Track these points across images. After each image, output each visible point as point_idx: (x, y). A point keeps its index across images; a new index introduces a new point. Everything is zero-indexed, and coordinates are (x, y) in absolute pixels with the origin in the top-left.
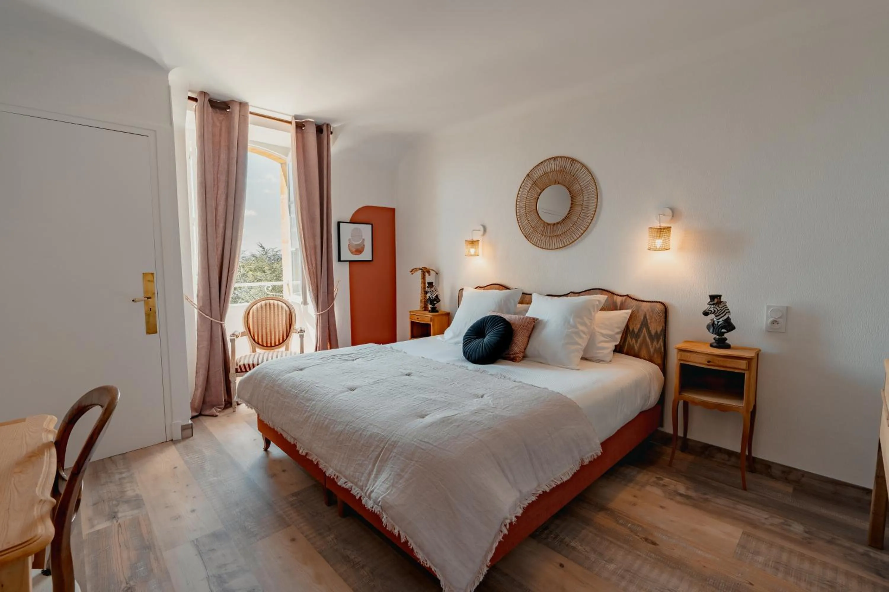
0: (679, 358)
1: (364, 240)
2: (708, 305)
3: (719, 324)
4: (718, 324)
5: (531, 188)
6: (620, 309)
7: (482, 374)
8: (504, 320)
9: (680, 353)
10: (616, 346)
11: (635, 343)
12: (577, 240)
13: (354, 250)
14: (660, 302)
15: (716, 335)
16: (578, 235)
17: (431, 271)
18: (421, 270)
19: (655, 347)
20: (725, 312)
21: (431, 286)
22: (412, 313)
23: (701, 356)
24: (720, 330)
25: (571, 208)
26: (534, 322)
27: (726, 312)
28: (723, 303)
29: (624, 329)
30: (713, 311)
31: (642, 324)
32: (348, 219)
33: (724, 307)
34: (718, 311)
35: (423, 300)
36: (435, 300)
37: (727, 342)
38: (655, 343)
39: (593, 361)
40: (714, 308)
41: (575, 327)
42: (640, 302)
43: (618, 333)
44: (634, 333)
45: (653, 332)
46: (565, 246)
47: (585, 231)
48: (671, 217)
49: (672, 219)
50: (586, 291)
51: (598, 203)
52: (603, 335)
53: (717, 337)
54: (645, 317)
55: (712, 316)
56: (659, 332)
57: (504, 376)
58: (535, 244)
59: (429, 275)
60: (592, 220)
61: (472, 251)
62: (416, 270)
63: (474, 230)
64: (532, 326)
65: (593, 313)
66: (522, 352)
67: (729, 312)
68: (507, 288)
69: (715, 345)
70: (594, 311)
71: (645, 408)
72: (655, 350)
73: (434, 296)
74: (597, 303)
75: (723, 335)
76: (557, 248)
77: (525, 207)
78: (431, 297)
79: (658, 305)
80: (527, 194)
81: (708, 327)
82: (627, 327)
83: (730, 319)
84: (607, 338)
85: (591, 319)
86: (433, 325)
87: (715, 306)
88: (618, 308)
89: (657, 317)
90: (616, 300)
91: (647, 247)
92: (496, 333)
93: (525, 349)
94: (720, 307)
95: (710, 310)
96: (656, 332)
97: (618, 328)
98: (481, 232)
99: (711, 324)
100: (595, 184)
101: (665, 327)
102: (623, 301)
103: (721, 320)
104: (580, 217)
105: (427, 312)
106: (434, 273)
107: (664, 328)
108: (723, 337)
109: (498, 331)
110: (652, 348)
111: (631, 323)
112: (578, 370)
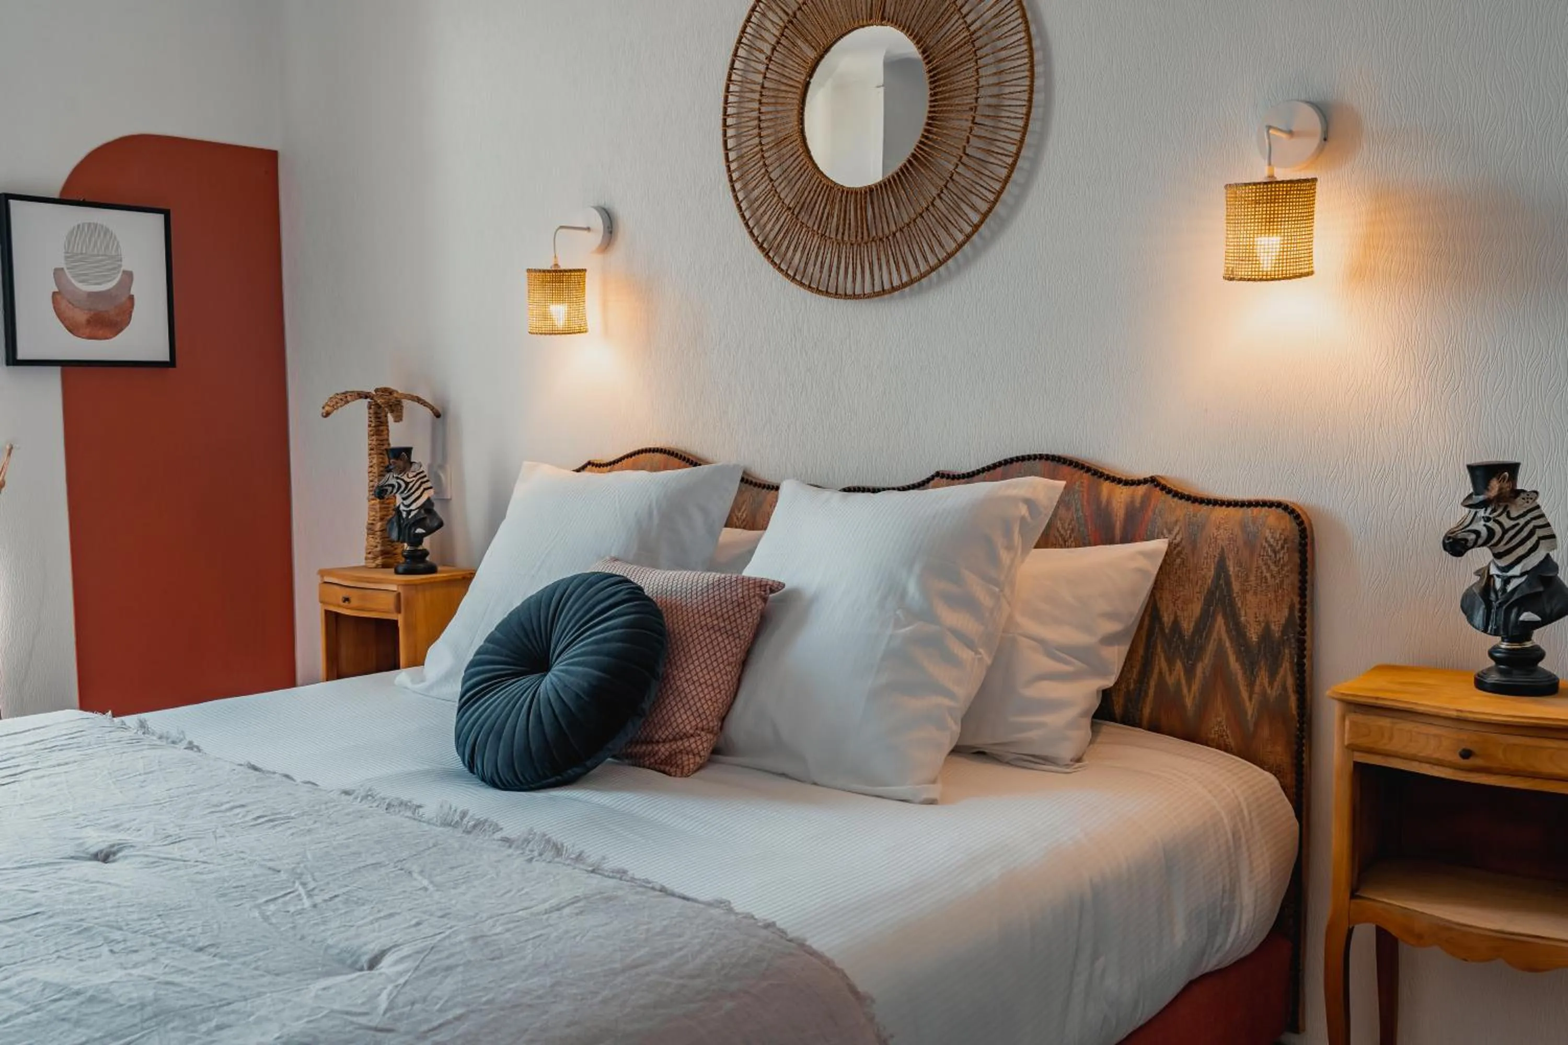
0: (1346, 743)
1: (129, 276)
2: (1467, 510)
3: (1510, 588)
4: (1504, 589)
5: (778, 43)
6: (1125, 540)
7: (471, 836)
8: (636, 592)
9: (1353, 717)
10: (1106, 694)
11: (1183, 682)
12: (958, 254)
13: (81, 317)
14: (1279, 505)
15: (1499, 639)
16: (961, 231)
17: (406, 403)
18: (365, 402)
19: (1264, 693)
20: (1534, 539)
21: (400, 463)
22: (327, 579)
23: (1434, 730)
24: (1513, 616)
25: (932, 120)
26: (765, 600)
27: (1540, 538)
28: (1522, 495)
29: (1140, 627)
30: (1484, 532)
31: (1208, 602)
32: (55, 185)
33: (1528, 517)
34: (1505, 531)
35: (378, 526)
36: (418, 522)
37: (1541, 665)
38: (1263, 677)
39: (1008, 763)
40: (1488, 519)
41: (928, 616)
42: (1204, 508)
43: (1109, 640)
44: (1181, 636)
45: (1253, 635)
46: (912, 282)
47: (985, 216)
48: (1315, 142)
49: (1320, 150)
50: (1000, 464)
51: (1035, 96)
52: (1050, 650)
53: (1504, 646)
54: (1221, 567)
55: (1481, 557)
56: (1276, 629)
57: (555, 845)
58: (791, 273)
59: (398, 419)
60: (1013, 166)
61: (559, 312)
62: (345, 398)
63: (562, 227)
64: (753, 618)
65: (1005, 557)
66: (710, 731)
67: (1553, 536)
68: (689, 460)
69: (1494, 678)
70: (1010, 547)
71: (1211, 964)
72: (1264, 705)
73: (413, 507)
74: (1023, 510)
75: (1529, 638)
76: (884, 292)
77: (756, 123)
78: (402, 508)
79: (1272, 517)
80: (762, 68)
81: (1467, 608)
82: (1152, 610)
83: (1556, 568)
84: (1066, 663)
85: (996, 583)
86: (410, 627)
87: (1494, 511)
88: (1118, 532)
89: (1268, 568)
90: (1109, 502)
91: (1222, 272)
92: (589, 648)
93: (723, 719)
94: (1514, 514)
95: (1470, 528)
96: (1266, 634)
97: (1112, 616)
98: (596, 238)
99: (1476, 591)
100: (1024, 16)
101: (1303, 611)
102: (1137, 504)
103: (1516, 570)
104: (965, 159)
105: (389, 574)
106: (428, 411)
107: (1297, 614)
108: (1528, 645)
109: (596, 642)
110: (1250, 698)
111: (1167, 595)
112: (932, 802)
